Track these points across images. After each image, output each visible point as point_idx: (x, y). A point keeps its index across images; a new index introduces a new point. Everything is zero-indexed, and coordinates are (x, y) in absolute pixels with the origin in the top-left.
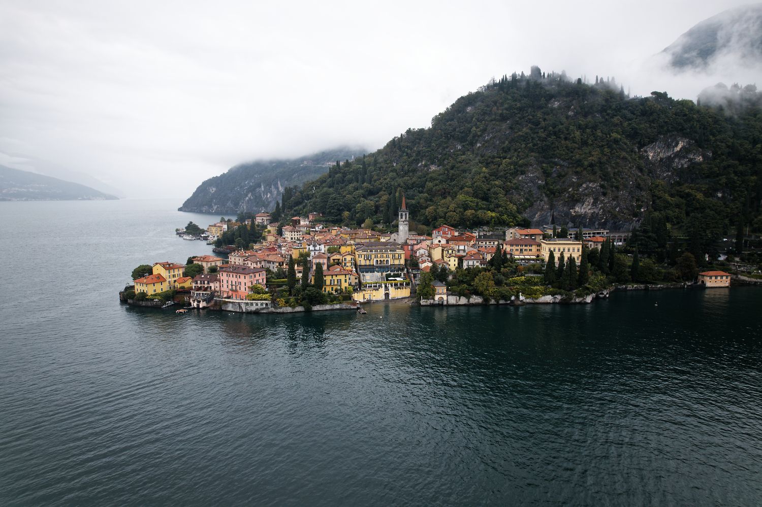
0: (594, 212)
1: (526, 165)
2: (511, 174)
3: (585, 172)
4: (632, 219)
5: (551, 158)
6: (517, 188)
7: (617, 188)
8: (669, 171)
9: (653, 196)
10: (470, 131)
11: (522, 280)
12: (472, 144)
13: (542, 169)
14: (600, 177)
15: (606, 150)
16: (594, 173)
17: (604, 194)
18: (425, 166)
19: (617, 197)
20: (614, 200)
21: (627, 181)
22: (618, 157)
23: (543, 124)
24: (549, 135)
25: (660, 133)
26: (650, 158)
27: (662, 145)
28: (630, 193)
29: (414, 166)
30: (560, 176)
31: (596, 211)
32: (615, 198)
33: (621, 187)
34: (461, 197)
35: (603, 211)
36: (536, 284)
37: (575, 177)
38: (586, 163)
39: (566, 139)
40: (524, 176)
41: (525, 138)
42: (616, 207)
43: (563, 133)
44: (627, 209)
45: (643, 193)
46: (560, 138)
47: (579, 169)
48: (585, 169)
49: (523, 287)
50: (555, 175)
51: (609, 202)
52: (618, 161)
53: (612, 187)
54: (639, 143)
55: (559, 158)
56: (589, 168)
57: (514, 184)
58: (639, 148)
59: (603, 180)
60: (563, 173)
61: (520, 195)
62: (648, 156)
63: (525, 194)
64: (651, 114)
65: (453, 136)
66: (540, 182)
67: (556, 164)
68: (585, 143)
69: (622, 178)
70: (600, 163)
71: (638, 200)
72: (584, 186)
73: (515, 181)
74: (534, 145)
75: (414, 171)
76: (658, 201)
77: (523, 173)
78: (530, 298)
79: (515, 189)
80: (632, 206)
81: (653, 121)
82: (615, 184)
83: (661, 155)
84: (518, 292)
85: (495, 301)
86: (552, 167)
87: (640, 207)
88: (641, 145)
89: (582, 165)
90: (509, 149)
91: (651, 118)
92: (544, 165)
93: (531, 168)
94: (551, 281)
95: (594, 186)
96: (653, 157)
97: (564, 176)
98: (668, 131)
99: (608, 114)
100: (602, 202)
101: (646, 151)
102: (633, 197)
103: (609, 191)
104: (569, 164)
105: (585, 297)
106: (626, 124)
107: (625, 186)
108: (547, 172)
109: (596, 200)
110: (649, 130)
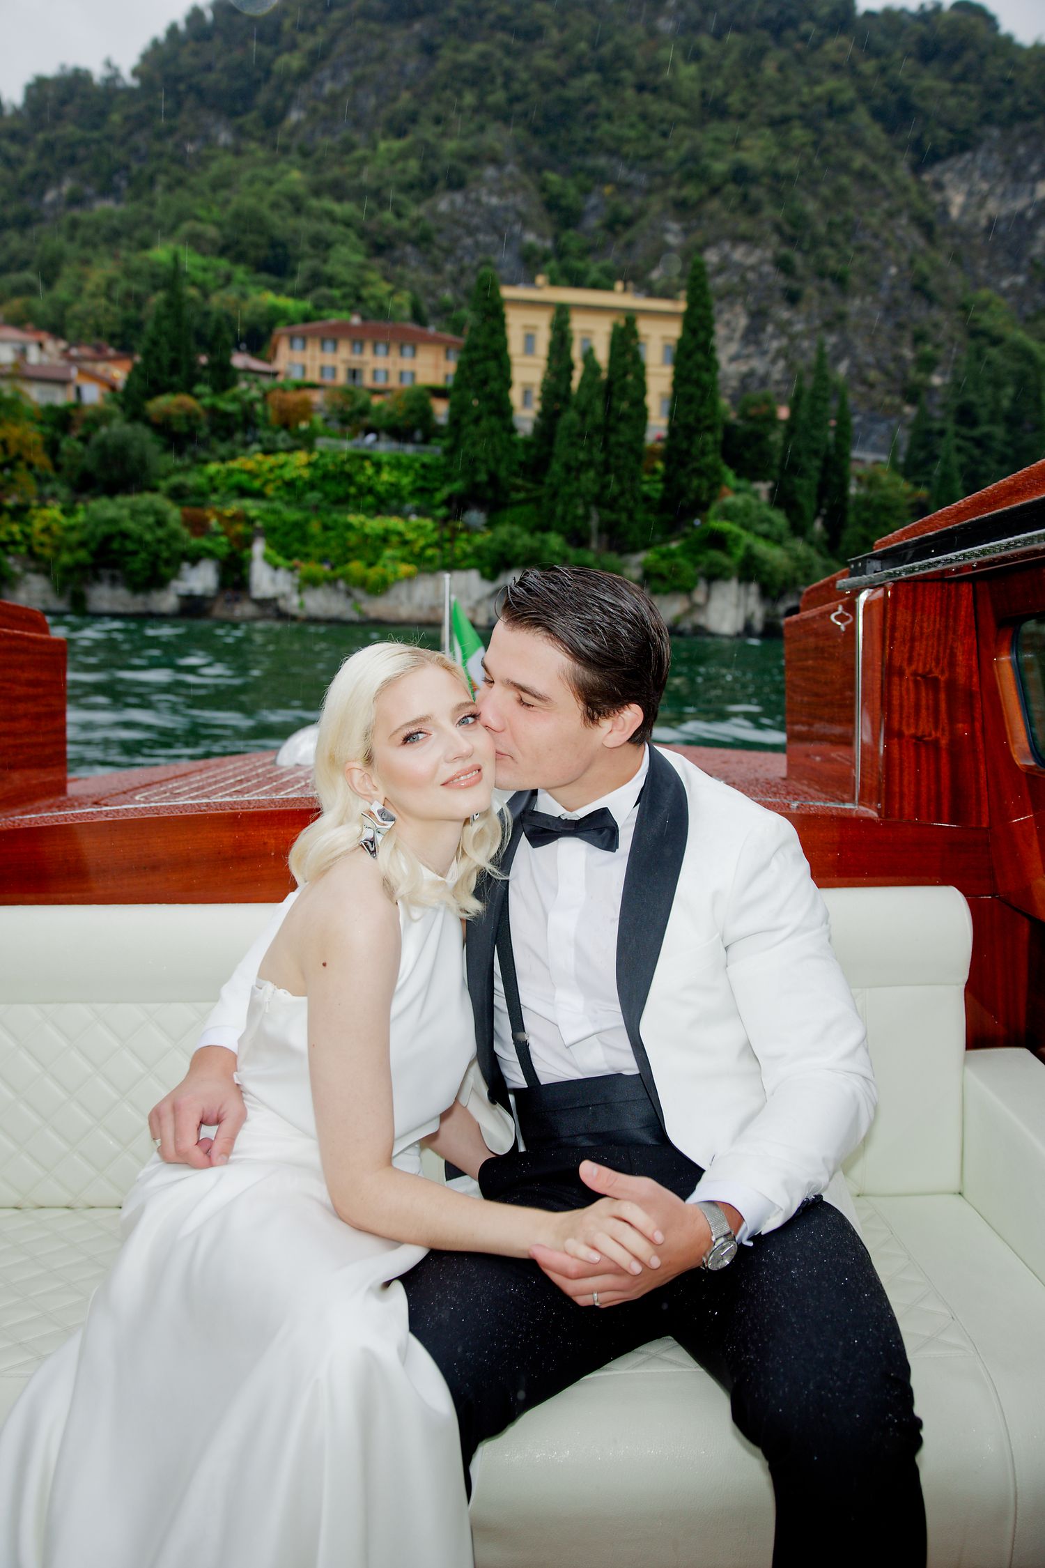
0: (751, 374)
1: (473, 160)
2: (408, 188)
3: (714, 205)
4: (897, 410)
5: (583, 152)
6: (423, 240)
7: (840, 280)
8: (1016, 271)
9: (974, 333)
10: (268, 73)
11: (289, 474)
12: (272, 119)
13: (543, 188)
14: (778, 228)
15: (799, 134)
16: (753, 209)
17: (793, 298)
18: (76, 200)
19: (841, 317)
20: (828, 326)
21: (876, 257)
22: (844, 167)
23: (554, 35)
24: (578, 69)
25: (987, 118)
26: (955, 212)
27: (996, 162)
28: (891, 308)
29: (29, 204)
30: (617, 224)
31: (759, 365)
32: (835, 322)
33: (855, 280)
34: (161, 253)
35: (790, 367)
36: (383, 504)
37: (675, 226)
38: (720, 167)
39: (641, 88)
40: (458, 198)
41: (479, 76)
42: (837, 360)
43: (630, 64)
44: (880, 366)
45: (938, 315)
46: (618, 82)
47: (691, 191)
48: (715, 191)
49: (292, 515)
50: (593, 222)
51: (809, 334)
52: (845, 180)
53: (821, 275)
54: (917, 146)
55: (612, 153)
56: (730, 188)
57: (416, 222)
58: (917, 168)
59: (790, 241)
60: (627, 211)
61: (436, 268)
62: (945, 205)
63: (462, 271)
64: (955, 55)
65: (199, 92)
66: (530, 237)
67: (600, 177)
68: (714, 109)
69: (861, 250)
70: (776, 176)
71: (919, 338)
72: (712, 257)
73: (415, 212)
74: (514, 99)
75: (24, 222)
76: (993, 353)
77: (456, 183)
78: (332, 582)
79: (415, 243)
80: (898, 359)
81: (962, 78)
82: (832, 264)
83: (992, 206)
84: (247, 542)
85: (60, 589)
86: (586, 192)
87: (928, 364)
88: (925, 158)
89: (700, 175)
90: (413, 118)
91: (957, 69)
92: (552, 177)
93: (490, 172)
94: (482, 477)
95: (752, 260)
96: (964, 209)
97: (629, 223)
98: (1017, 115)
99: (804, 38)
100: (783, 328)
101: (939, 186)
102: (900, 326)
103: (810, 290)
104: (653, 174)
105: (699, 597)
106: (868, 67)
107: (873, 282)
108: (563, 202)
109: (758, 317)
110: (952, 102)
